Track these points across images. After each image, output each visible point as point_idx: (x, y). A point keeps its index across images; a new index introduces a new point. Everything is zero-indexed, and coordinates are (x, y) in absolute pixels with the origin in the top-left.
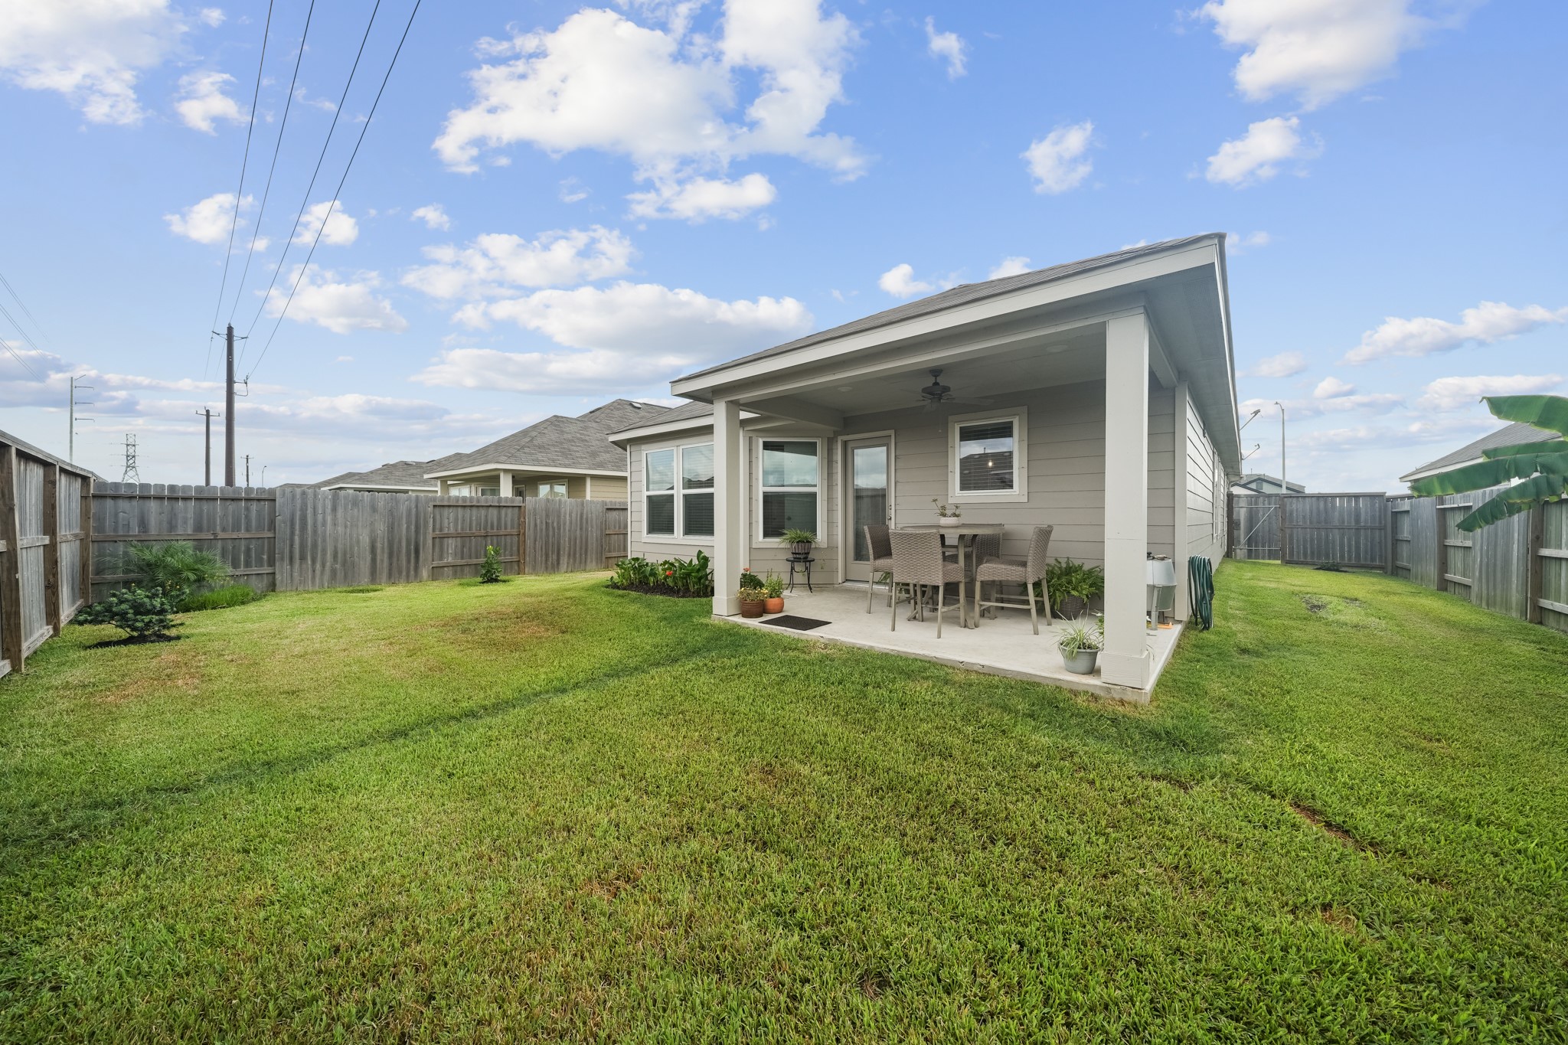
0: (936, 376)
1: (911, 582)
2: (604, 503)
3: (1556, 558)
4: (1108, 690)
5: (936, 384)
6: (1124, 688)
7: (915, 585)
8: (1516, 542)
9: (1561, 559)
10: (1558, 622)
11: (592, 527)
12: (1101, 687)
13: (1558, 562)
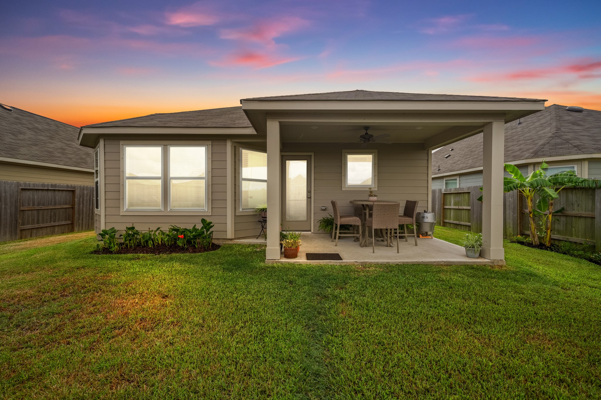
0: (366, 130)
1: (389, 228)
2: (18, 184)
3: (449, 209)
4: (493, 262)
5: (367, 133)
6: (498, 261)
7: (391, 230)
8: (437, 204)
9: (451, 209)
10: (450, 226)
11: (6, 204)
12: (491, 262)
13: (450, 210)
